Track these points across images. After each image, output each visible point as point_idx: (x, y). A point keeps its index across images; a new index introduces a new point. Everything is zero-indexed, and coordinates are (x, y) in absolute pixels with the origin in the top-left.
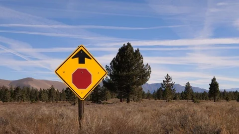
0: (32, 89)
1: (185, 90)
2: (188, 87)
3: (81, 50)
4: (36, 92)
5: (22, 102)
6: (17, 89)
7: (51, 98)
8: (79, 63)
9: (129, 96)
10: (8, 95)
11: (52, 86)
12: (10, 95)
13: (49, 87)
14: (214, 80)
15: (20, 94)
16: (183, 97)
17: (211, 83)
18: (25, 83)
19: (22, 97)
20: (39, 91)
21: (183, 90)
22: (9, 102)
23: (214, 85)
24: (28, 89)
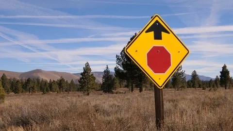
0: (42, 81)
1: (192, 79)
2: (194, 75)
3: (157, 21)
4: (45, 83)
5: (34, 93)
6: (28, 80)
7: (61, 89)
8: (155, 39)
9: (142, 85)
10: (20, 86)
11: (61, 77)
12: (21, 87)
13: (59, 78)
14: (224, 67)
15: (31, 85)
16: (190, 86)
17: (221, 71)
18: (35, 75)
19: (33, 88)
20: (49, 82)
21: (190, 78)
22: (20, 93)
23: (225, 72)
24: (38, 80)
